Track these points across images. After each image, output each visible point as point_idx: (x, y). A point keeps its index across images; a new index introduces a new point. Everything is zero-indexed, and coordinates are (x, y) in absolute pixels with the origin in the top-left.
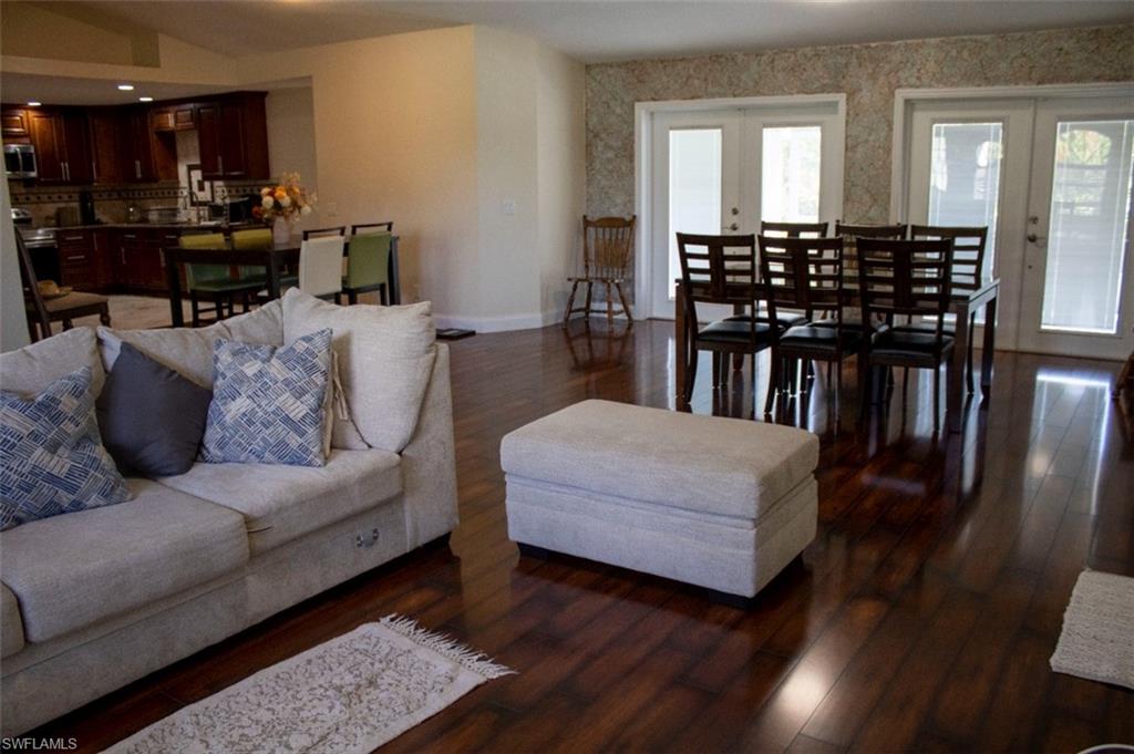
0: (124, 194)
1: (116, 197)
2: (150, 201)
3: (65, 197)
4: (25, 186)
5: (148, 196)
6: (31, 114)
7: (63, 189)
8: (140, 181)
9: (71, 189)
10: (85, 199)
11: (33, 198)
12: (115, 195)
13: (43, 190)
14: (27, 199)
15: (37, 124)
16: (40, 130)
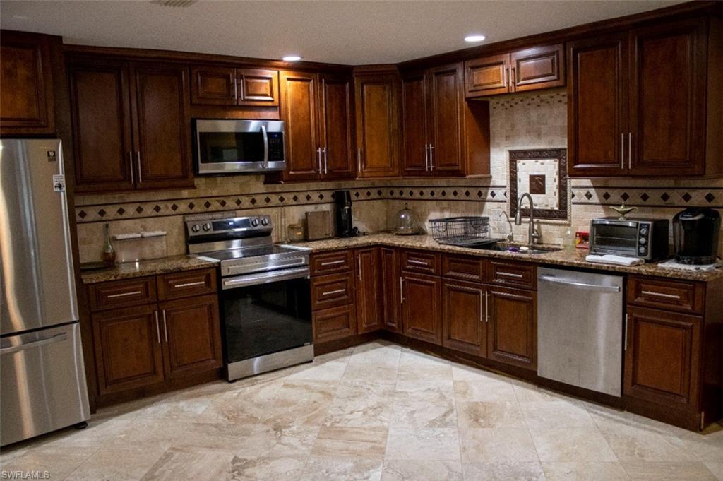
0: (386, 193)
1: (377, 196)
2: (429, 203)
3: (315, 197)
4: (266, 183)
5: (427, 195)
6: (284, 75)
7: (313, 186)
8: (430, 175)
9: (323, 185)
10: (340, 199)
11: (275, 199)
12: (374, 194)
13: (288, 187)
14: (268, 200)
15: (290, 91)
16: (294, 100)
